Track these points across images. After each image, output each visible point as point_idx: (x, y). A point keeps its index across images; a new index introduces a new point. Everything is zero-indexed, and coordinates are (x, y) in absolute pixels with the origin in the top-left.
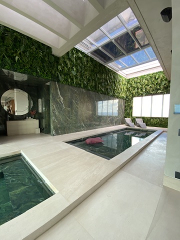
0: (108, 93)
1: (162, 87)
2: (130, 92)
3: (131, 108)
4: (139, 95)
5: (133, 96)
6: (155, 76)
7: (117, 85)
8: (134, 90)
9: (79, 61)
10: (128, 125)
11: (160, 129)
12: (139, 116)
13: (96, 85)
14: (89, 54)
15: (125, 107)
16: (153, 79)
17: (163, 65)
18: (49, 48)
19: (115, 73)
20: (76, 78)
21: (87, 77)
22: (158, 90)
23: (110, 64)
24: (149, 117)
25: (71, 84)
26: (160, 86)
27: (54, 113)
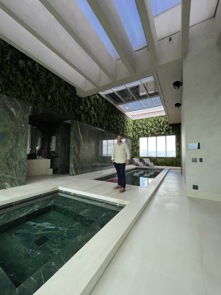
2: (137, 132)
3: (138, 148)
4: (145, 135)
5: (140, 136)
6: (158, 120)
9: (96, 102)
10: (137, 165)
11: (167, 168)
12: (146, 156)
13: (109, 125)
14: (104, 96)
15: (132, 147)
16: (157, 122)
17: (166, 110)
19: (123, 114)
20: (93, 118)
21: (102, 116)
22: (161, 132)
23: (120, 106)
24: (155, 157)
25: (90, 123)
26: (162, 129)
27: (74, 151)
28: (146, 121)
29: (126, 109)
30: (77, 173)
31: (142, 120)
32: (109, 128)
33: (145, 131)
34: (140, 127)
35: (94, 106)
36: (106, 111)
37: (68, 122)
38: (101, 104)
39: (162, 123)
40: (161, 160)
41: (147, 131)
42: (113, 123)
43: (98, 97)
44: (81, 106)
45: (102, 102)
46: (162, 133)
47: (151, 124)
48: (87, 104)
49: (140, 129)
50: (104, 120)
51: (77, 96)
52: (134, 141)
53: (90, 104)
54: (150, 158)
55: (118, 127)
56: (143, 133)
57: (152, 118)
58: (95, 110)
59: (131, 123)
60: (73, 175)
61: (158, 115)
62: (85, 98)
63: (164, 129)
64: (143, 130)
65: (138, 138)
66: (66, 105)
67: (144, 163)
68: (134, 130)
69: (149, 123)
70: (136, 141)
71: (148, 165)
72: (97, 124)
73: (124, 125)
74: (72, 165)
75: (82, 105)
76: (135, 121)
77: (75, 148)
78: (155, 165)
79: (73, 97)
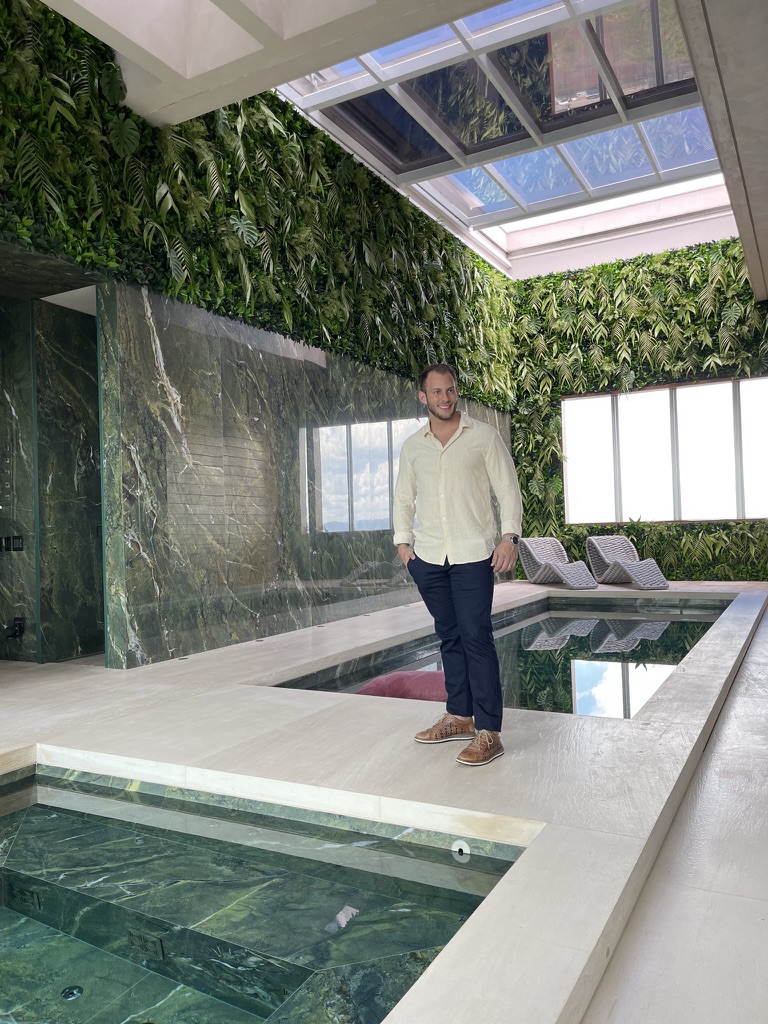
2: (540, 364)
3: (553, 468)
4: (594, 383)
5: (562, 391)
6: (683, 272)
8: (563, 350)
11: (744, 590)
13: (357, 316)
14: (317, 115)
20: (250, 270)
21: (308, 258)
22: (705, 352)
23: (425, 184)
24: (668, 525)
25: (225, 303)
26: (712, 333)
27: (131, 499)
28: (602, 285)
29: (464, 207)
30: (157, 651)
31: (574, 276)
32: (357, 341)
33: (596, 352)
34: (563, 325)
35: (252, 188)
36: (337, 223)
37: (79, 298)
38: (301, 173)
39: (707, 294)
40: (711, 539)
41: (609, 352)
42: (383, 306)
43: (275, 125)
44: (163, 189)
45: (306, 159)
46: (713, 361)
47: (634, 301)
48: (202, 173)
49: (564, 339)
50: (322, 281)
51: (128, 112)
52: (528, 420)
53: (221, 174)
54: (636, 532)
55: (420, 330)
56: (585, 368)
57: (639, 263)
58: (259, 211)
59: (501, 302)
60: (132, 662)
61: (682, 239)
62: (183, 130)
63: (724, 335)
64: (586, 344)
65: (555, 405)
66: (56, 182)
67: (598, 566)
68: (525, 348)
69: (620, 296)
70: (537, 424)
71: (624, 580)
72: (276, 309)
73: (455, 317)
74: (117, 596)
75: (168, 176)
76: (528, 286)
77: (131, 479)
78: (670, 573)
79: (105, 122)
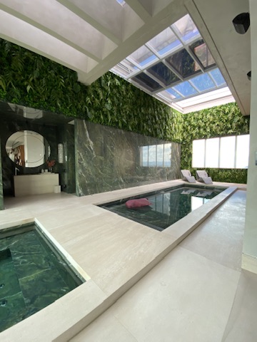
0: (157, 135)
1: (234, 124)
2: (188, 133)
3: (190, 155)
4: (201, 137)
5: (193, 138)
6: (224, 110)
7: (170, 122)
8: (194, 129)
9: (115, 91)
10: (186, 180)
11: (232, 186)
12: (202, 167)
13: (139, 124)
14: (130, 80)
15: (182, 154)
16: (221, 114)
17: (235, 94)
18: (73, 73)
19: (166, 105)
20: (111, 115)
21: (126, 112)
22: (229, 129)
23: (159, 93)
25: (105, 122)
26: (231, 124)
28: (204, 114)
29: (171, 99)
31: (198, 112)
32: (139, 130)
33: (202, 130)
34: (194, 123)
35: (112, 98)
36: (134, 104)
37: (72, 122)
38: (125, 93)
39: (230, 115)
40: (226, 173)
41: (205, 130)
43: (117, 82)
44: (88, 99)
45: (127, 90)
46: (230, 131)
47: (212, 117)
48: (98, 95)
49: (194, 127)
50: (130, 116)
51: (79, 83)
52: (185, 145)
53: (104, 95)
55: (157, 126)
56: (199, 133)
57: (213, 108)
58: (113, 103)
59: (180, 119)
61: (224, 102)
62: (93, 85)
64: (199, 128)
65: (191, 141)
66: (60, 99)
67: (197, 177)
68: (185, 129)
69: (208, 116)
70: (187, 146)
71: (202, 181)
72: (117, 123)
73: (167, 123)
75: (90, 96)
76: (187, 115)
77: (80, 160)
79: (73, 85)
